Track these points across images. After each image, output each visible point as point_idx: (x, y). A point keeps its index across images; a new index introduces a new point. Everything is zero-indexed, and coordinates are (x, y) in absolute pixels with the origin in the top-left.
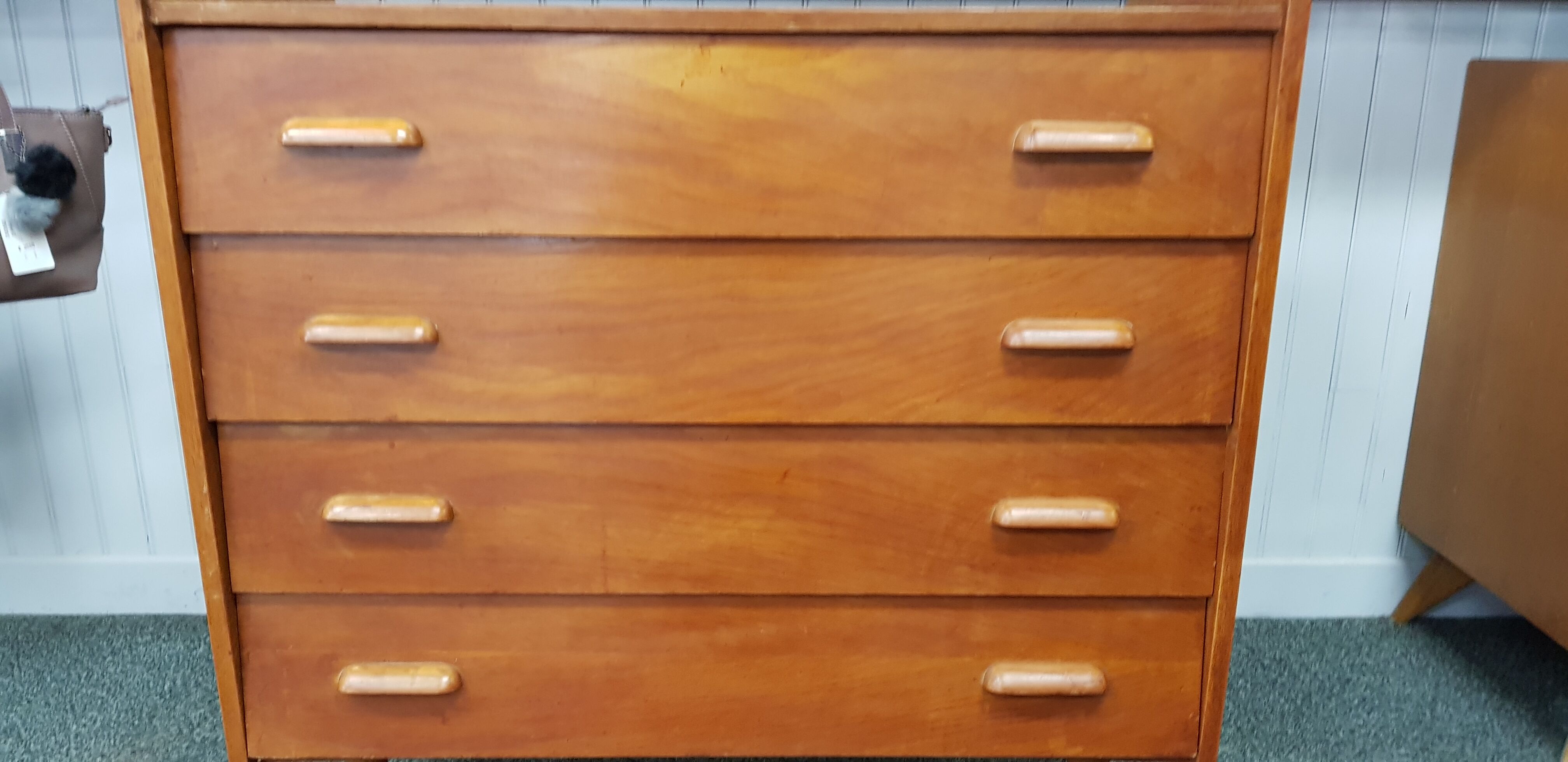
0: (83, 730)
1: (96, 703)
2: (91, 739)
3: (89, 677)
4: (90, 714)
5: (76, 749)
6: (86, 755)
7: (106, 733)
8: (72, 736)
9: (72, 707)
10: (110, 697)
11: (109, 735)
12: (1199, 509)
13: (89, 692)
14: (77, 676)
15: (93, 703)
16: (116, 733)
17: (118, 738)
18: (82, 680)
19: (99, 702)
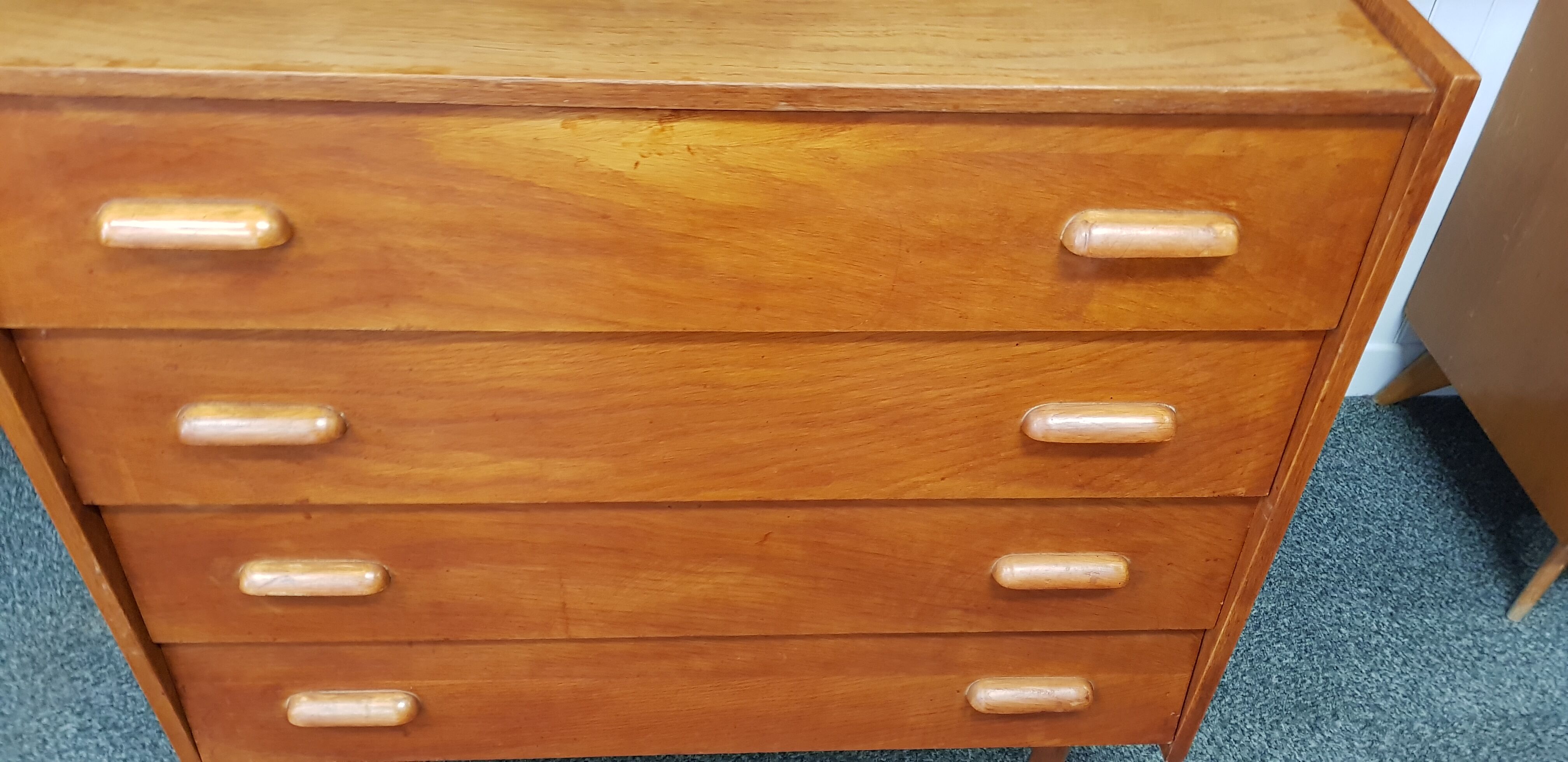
0: (25, 575)
1: (34, 534)
2: (36, 588)
3: (19, 495)
4: (29, 551)
5: (22, 603)
6: (33, 611)
7: (50, 580)
8: (15, 585)
9: (8, 540)
10: (47, 526)
11: (54, 581)
12: (1216, 560)
13: (23, 518)
14: (7, 493)
15: (30, 534)
16: (62, 578)
17: (64, 586)
18: (13, 500)
19: (36, 533)
